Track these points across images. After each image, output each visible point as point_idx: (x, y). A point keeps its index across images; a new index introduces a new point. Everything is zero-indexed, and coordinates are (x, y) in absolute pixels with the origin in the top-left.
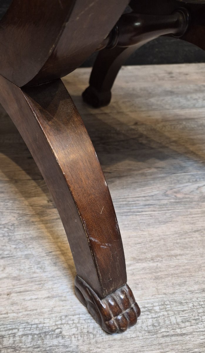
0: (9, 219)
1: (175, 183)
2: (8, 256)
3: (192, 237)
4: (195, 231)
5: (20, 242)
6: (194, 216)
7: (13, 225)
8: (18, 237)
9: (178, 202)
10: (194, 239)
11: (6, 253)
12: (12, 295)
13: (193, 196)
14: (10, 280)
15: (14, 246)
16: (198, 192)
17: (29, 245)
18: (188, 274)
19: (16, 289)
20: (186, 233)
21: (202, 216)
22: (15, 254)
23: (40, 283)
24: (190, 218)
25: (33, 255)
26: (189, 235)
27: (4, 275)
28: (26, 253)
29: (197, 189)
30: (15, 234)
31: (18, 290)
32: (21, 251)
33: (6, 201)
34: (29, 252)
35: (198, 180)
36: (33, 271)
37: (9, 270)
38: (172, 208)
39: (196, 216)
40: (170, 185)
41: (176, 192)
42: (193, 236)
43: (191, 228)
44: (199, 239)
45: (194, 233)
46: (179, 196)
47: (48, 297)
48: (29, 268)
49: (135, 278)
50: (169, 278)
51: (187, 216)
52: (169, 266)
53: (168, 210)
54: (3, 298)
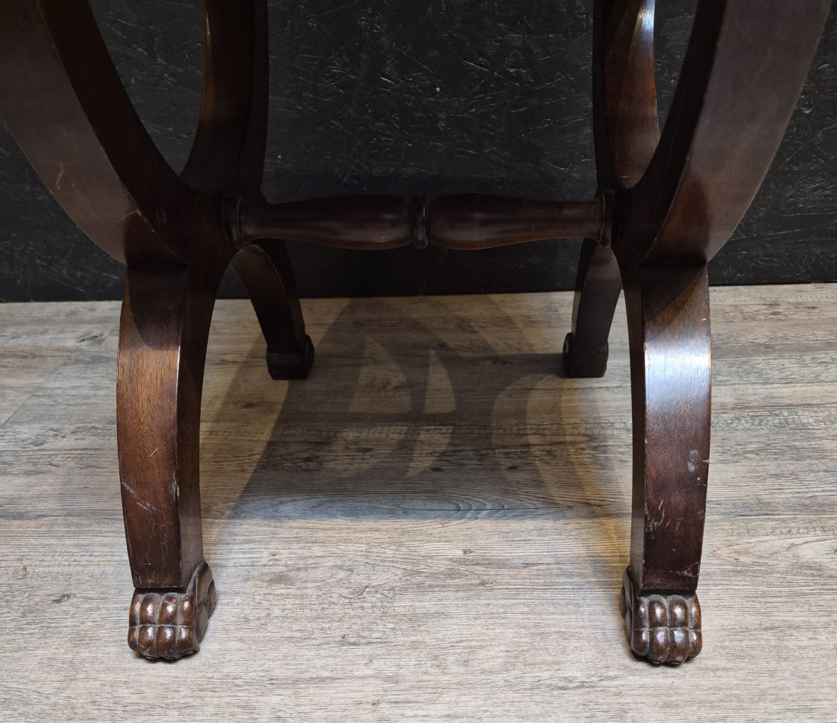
0: (386, 577)
1: (739, 534)
2: (379, 640)
3: (758, 640)
4: (766, 629)
5: (403, 620)
6: (770, 599)
7: (392, 589)
8: (401, 610)
9: (739, 572)
10: (762, 642)
11: (375, 635)
12: (381, 705)
13: (775, 562)
14: (378, 682)
15: (392, 626)
16: (789, 554)
17: (419, 626)
18: (733, 705)
19: (390, 697)
20: (747, 630)
21: (787, 602)
22: (392, 638)
23: (434, 691)
24: (760, 603)
25: (425, 642)
26: (752, 635)
27: (370, 672)
28: (413, 638)
29: (788, 549)
30: (395, 604)
31: (393, 698)
32: (404, 636)
33: (383, 546)
34: (420, 638)
35: (794, 531)
36: (424, 670)
37: (377, 664)
38: (725, 582)
39: (775, 599)
40: (729, 538)
41: (739, 553)
42: (760, 636)
43: (758, 622)
44: (773, 643)
45: (763, 632)
46: (743, 559)
47: (448, 716)
48: (415, 665)
49: (622, 701)
50: (694, 708)
51: (753, 599)
52: (698, 687)
53: (716, 585)
54: (364, 709)
